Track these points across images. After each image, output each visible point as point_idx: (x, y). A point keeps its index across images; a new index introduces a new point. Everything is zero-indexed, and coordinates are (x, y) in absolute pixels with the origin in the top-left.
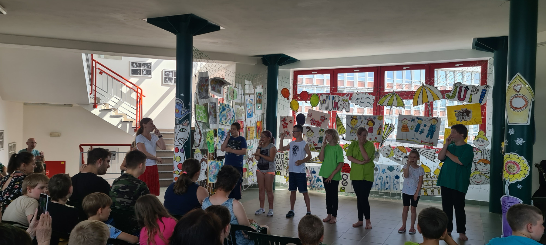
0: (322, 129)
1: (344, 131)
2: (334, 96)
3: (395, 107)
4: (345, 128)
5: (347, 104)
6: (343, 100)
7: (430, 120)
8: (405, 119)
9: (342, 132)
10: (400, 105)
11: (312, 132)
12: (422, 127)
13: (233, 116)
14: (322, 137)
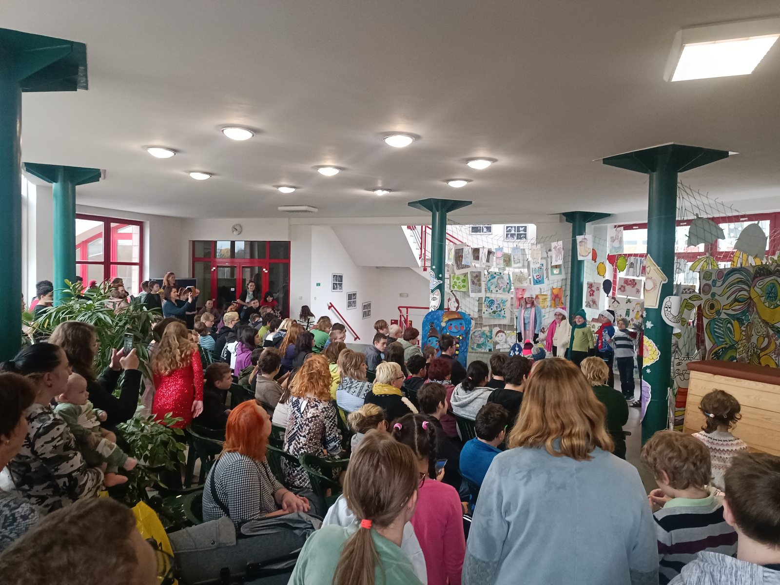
0: (629, 300)
2: (642, 259)
11: (618, 304)
13: (508, 283)
14: (629, 310)
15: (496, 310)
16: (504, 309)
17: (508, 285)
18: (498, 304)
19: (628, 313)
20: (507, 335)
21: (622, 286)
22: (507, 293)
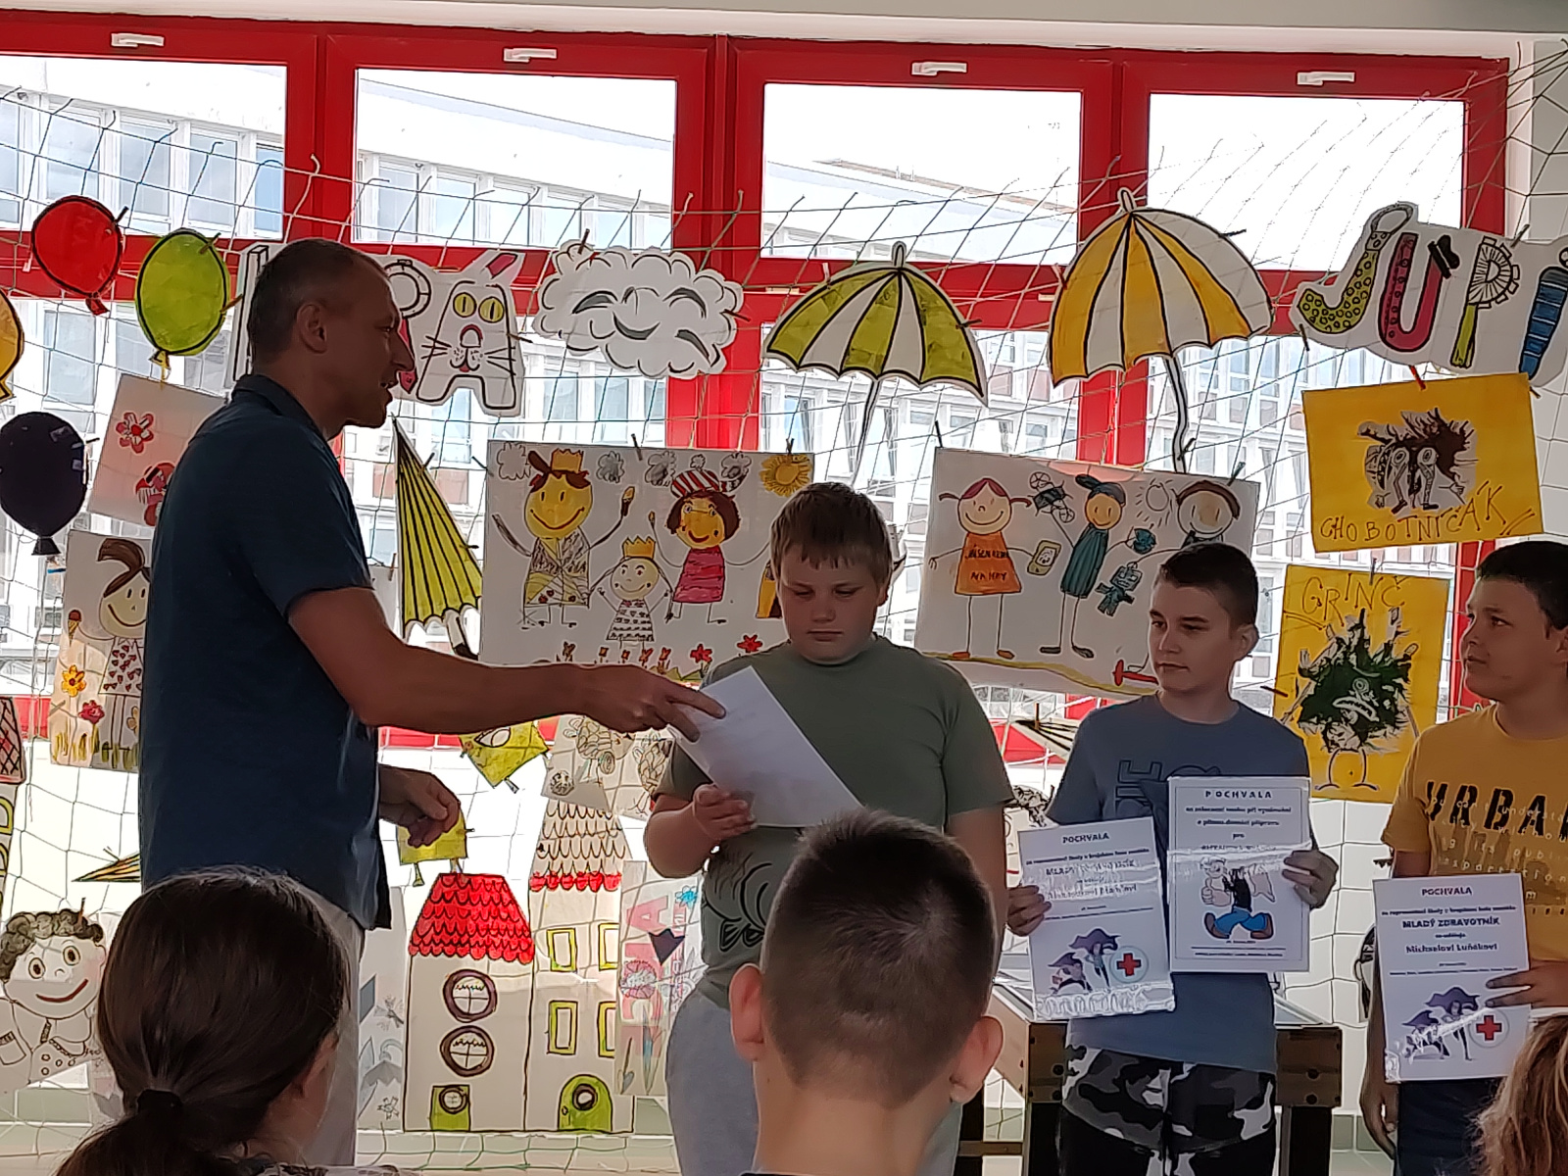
1: (464, 587)
3: (906, 385)
4: (478, 554)
5: (494, 337)
6: (463, 302)
7: (1179, 502)
8: (987, 485)
9: (451, 592)
10: (943, 364)
12: (1118, 556)
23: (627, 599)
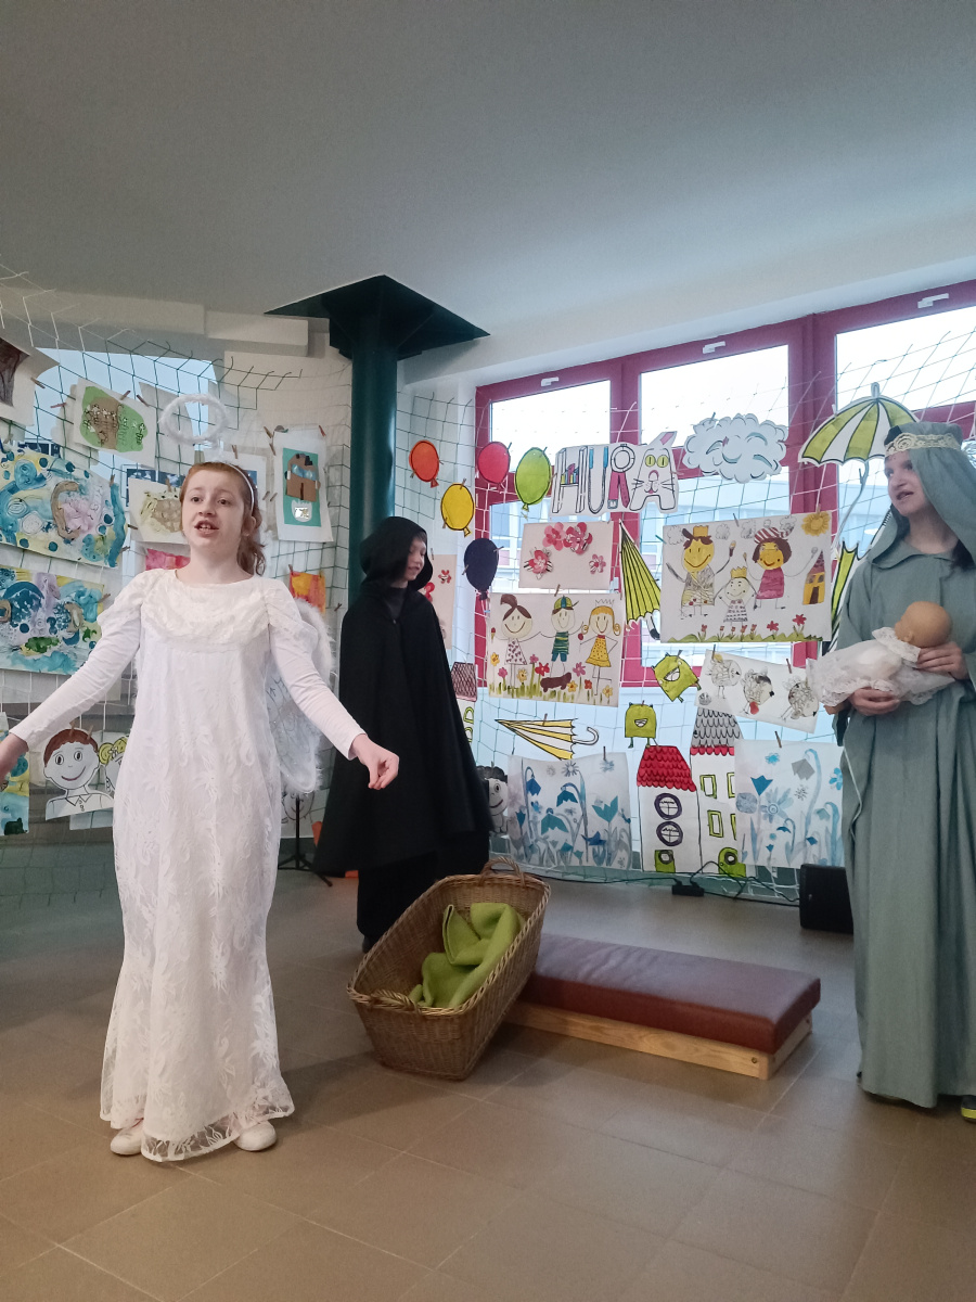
0: (564, 600)
1: (654, 600)
2: (612, 447)
5: (665, 475)
6: (650, 460)
9: (648, 604)
13: (108, 519)
14: (564, 634)
15: (46, 634)
16: (87, 634)
17: (109, 530)
18: (61, 609)
19: (560, 648)
20: (104, 753)
21: (538, 553)
22: (102, 563)
23: (734, 599)
